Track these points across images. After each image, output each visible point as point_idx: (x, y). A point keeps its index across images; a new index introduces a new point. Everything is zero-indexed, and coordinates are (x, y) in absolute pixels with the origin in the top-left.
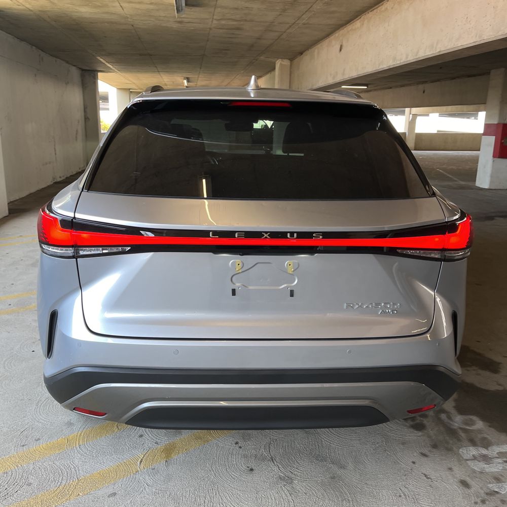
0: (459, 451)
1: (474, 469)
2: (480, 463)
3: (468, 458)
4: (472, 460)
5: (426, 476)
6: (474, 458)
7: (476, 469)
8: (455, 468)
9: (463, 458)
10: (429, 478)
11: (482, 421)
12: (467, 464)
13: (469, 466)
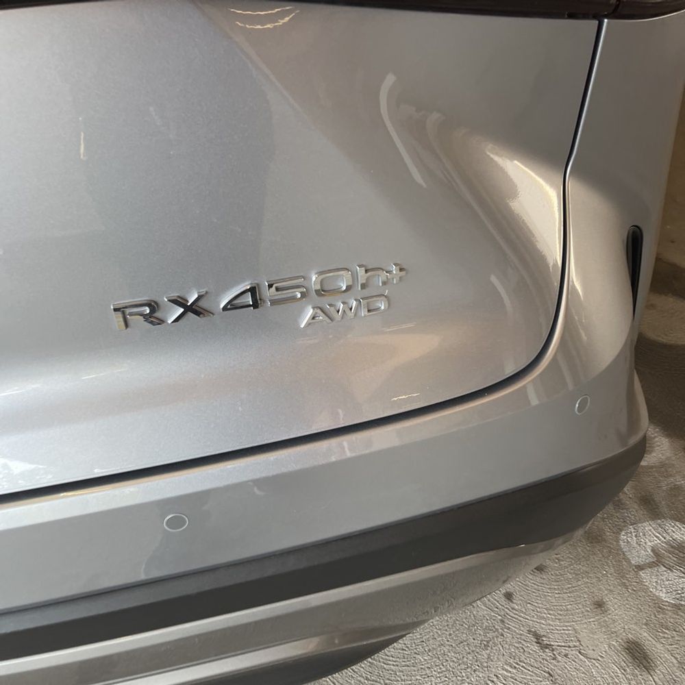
0: (617, 541)
1: (658, 598)
2: (672, 575)
3: (641, 561)
4: (651, 565)
5: (538, 638)
6: (658, 559)
7: (663, 595)
8: (612, 602)
9: (628, 561)
10: (547, 646)
11: (668, 436)
12: (641, 582)
13: (646, 590)
